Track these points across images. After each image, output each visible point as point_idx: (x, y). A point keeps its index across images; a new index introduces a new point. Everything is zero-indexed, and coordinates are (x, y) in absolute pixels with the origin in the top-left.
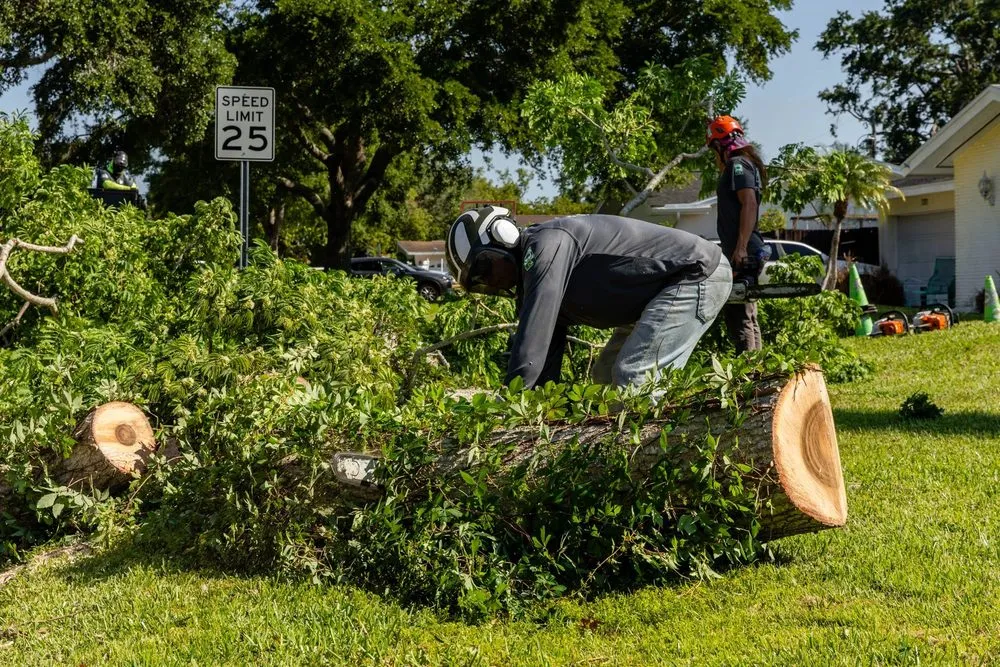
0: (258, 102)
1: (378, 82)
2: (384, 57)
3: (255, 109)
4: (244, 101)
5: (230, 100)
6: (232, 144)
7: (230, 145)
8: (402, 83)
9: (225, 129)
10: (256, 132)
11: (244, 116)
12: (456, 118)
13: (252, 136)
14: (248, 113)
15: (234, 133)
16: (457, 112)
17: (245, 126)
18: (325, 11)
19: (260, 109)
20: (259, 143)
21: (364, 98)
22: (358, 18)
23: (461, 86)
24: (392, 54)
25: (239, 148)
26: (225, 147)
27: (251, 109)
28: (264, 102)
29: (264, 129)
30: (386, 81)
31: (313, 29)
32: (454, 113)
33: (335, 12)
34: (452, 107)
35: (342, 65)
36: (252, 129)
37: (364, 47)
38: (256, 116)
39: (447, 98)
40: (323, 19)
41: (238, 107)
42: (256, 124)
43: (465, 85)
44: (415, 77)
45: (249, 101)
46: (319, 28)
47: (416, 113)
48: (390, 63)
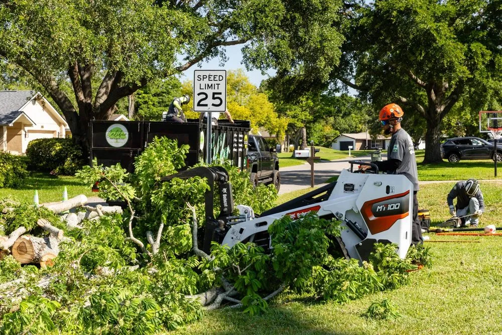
0: (217, 78)
1: (429, 45)
2: (432, 31)
3: (216, 82)
4: (209, 78)
5: (202, 77)
6: (202, 103)
7: (201, 103)
8: (443, 45)
9: (199, 94)
10: (216, 96)
11: (209, 87)
12: (478, 64)
13: (214, 98)
14: (212, 85)
15: (203, 96)
16: (478, 61)
17: (210, 92)
18: (401, 7)
19: (218, 82)
20: (217, 102)
21: (421, 54)
22: (418, 10)
23: (481, 45)
24: (436, 30)
25: (206, 105)
26: (199, 105)
27: (213, 82)
28: (221, 78)
29: (220, 94)
30: (435, 45)
31: (394, 17)
32: (476, 61)
33: (406, 7)
34: (475, 57)
35: (411, 37)
36: (214, 94)
37: (422, 26)
38: (216, 86)
39: (472, 53)
40: (400, 12)
41: (206, 81)
42: (216, 91)
43: (484, 45)
44: (450, 43)
45: (212, 78)
46: (397, 17)
47: (451, 62)
48: (435, 35)
